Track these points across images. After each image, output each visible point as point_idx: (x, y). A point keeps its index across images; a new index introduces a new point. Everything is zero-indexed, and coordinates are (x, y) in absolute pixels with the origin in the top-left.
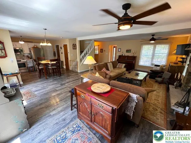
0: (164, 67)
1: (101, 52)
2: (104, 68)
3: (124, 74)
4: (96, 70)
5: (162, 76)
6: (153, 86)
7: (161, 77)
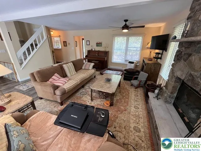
0: (138, 63)
1: (64, 46)
2: (56, 74)
3: (94, 77)
4: (36, 80)
5: (138, 77)
6: (129, 93)
7: (136, 79)
